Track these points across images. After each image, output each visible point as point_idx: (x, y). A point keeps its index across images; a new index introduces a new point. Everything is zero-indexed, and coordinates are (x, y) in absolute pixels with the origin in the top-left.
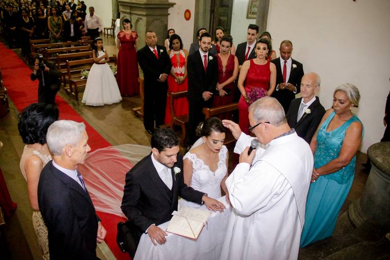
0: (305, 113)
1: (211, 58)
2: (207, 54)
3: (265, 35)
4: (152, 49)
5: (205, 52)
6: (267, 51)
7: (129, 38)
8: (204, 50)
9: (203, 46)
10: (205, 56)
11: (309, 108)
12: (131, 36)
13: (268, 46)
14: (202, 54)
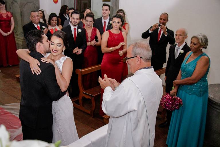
0: (180, 53)
1: (80, 30)
2: (76, 27)
3: (120, 12)
4: (36, 26)
5: (75, 25)
6: (121, 24)
7: (6, 17)
8: (74, 24)
9: (73, 20)
10: (75, 29)
11: (182, 49)
12: (7, 15)
13: (122, 20)
14: (72, 28)
